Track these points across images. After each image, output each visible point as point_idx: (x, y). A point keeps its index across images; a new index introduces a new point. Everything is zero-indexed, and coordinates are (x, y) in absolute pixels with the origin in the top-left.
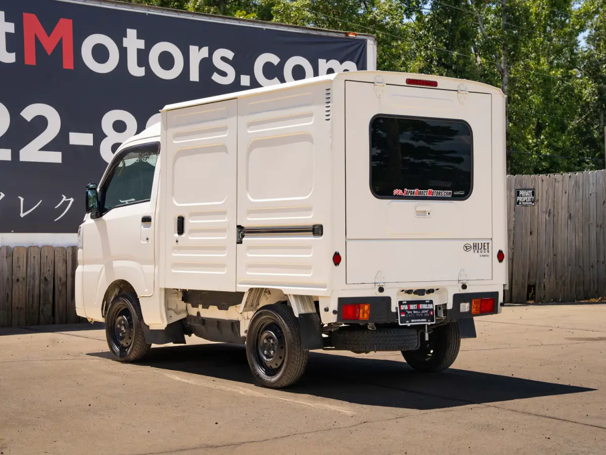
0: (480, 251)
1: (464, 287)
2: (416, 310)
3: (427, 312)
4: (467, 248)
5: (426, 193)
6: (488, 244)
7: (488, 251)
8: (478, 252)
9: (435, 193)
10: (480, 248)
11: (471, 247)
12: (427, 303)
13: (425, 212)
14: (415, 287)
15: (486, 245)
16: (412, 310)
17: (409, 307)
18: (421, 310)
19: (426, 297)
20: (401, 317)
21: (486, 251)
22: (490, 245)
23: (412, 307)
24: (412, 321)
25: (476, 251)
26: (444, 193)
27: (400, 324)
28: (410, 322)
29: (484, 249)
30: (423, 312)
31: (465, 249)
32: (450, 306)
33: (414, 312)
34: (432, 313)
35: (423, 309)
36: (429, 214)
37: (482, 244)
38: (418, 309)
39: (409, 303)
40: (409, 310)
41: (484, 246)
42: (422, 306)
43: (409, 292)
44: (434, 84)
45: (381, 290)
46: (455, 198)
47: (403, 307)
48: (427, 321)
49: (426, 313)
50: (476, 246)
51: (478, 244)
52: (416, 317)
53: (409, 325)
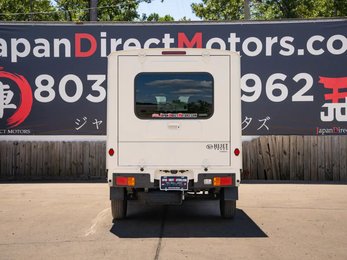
0: (220, 149)
1: (206, 170)
4: (209, 147)
5: (177, 115)
6: (227, 145)
7: (227, 149)
8: (218, 149)
9: (184, 115)
10: (220, 146)
11: (212, 146)
12: (182, 178)
13: (176, 126)
14: (170, 169)
15: (225, 145)
16: (170, 182)
17: (168, 180)
20: (161, 185)
21: (225, 149)
23: (170, 180)
24: (169, 188)
25: (217, 149)
26: (191, 115)
27: (161, 189)
28: (168, 188)
29: (223, 147)
31: (208, 147)
32: (196, 181)
33: (171, 183)
34: (185, 184)
35: (178, 182)
36: (179, 127)
37: (221, 145)
38: (175, 181)
39: (168, 178)
41: (223, 146)
42: (177, 180)
46: (199, 118)
47: (163, 180)
48: (180, 189)
49: (180, 184)
50: (216, 146)
51: (219, 145)
52: (172, 186)
53: (166, 190)
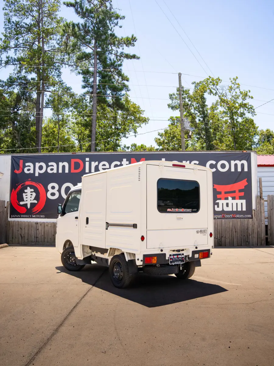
1: (196, 248)
2: (176, 258)
3: (181, 258)
4: (197, 232)
5: (181, 210)
8: (202, 233)
9: (185, 210)
11: (199, 232)
12: (181, 255)
13: (181, 218)
14: (176, 249)
16: (175, 258)
17: (174, 257)
18: (179, 258)
19: (181, 252)
20: (170, 261)
22: (207, 231)
23: (175, 257)
24: (175, 262)
26: (188, 210)
27: (170, 264)
29: (205, 232)
30: (180, 258)
32: (190, 256)
33: (176, 259)
34: (183, 259)
37: (204, 230)
38: (178, 258)
39: (174, 255)
40: (174, 258)
42: (179, 256)
43: (174, 251)
44: (184, 166)
45: (162, 251)
46: (193, 212)
47: (171, 257)
48: (181, 262)
51: (202, 230)
52: (177, 261)
53: (173, 264)
